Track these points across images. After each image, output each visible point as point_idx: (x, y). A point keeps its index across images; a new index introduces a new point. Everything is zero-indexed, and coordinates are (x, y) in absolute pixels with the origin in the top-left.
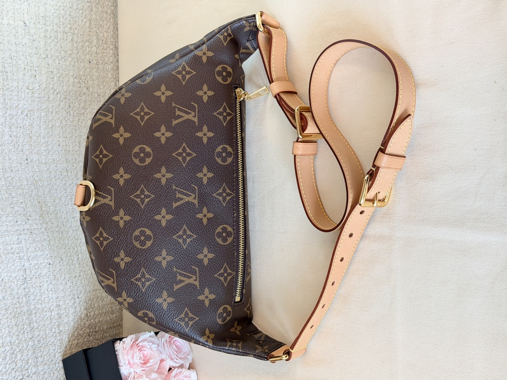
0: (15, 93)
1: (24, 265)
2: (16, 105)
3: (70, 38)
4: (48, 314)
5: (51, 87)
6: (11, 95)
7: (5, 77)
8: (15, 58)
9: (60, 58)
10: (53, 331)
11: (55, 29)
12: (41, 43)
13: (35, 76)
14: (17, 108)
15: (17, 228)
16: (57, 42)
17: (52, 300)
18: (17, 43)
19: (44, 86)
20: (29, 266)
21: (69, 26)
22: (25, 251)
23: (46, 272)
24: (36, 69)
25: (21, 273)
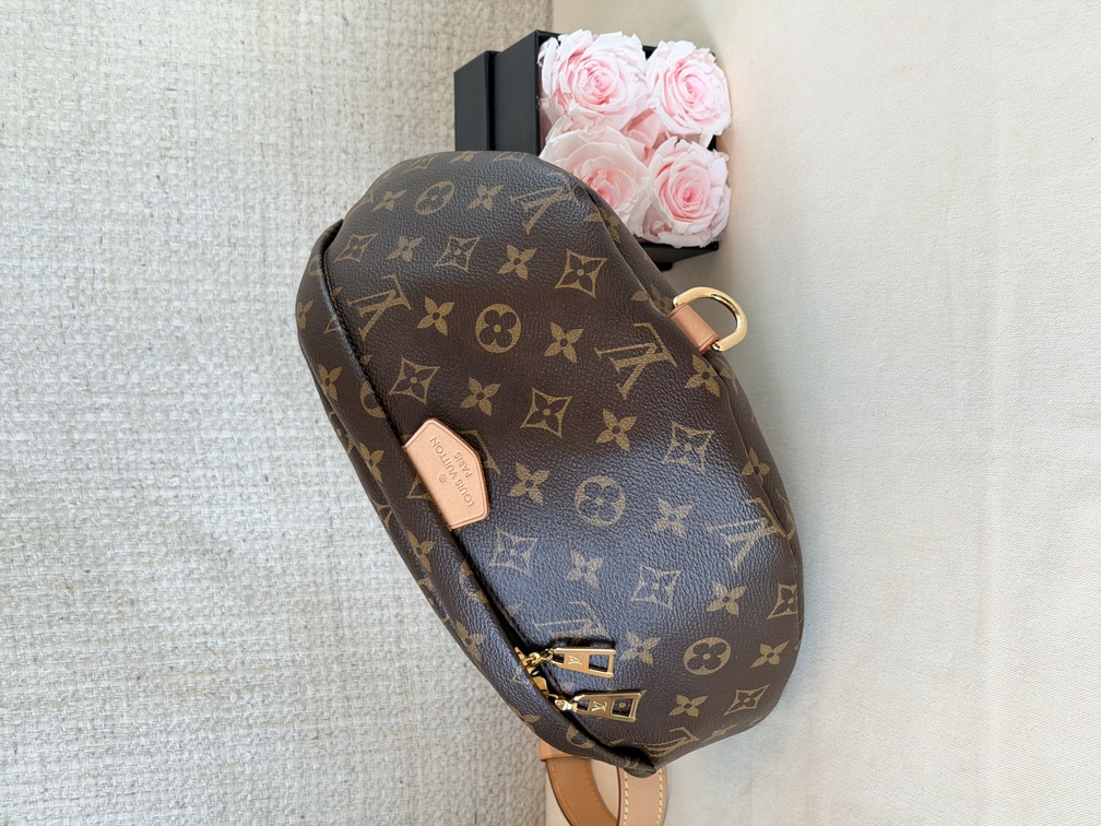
0: (319, 162)
1: (329, 509)
2: (321, 186)
3: (444, 44)
4: (377, 613)
5: (395, 147)
6: (309, 166)
7: (296, 130)
8: (320, 90)
9: (419, 86)
10: (386, 648)
11: (412, 27)
12: (378, 57)
13: (362, 125)
14: (323, 192)
15: (317, 433)
16: (415, 55)
17: (384, 585)
18: (326, 61)
19: (379, 146)
20: (339, 511)
21: (443, 19)
22: (332, 479)
23: (372, 526)
24: (364, 111)
25: (323, 525)
